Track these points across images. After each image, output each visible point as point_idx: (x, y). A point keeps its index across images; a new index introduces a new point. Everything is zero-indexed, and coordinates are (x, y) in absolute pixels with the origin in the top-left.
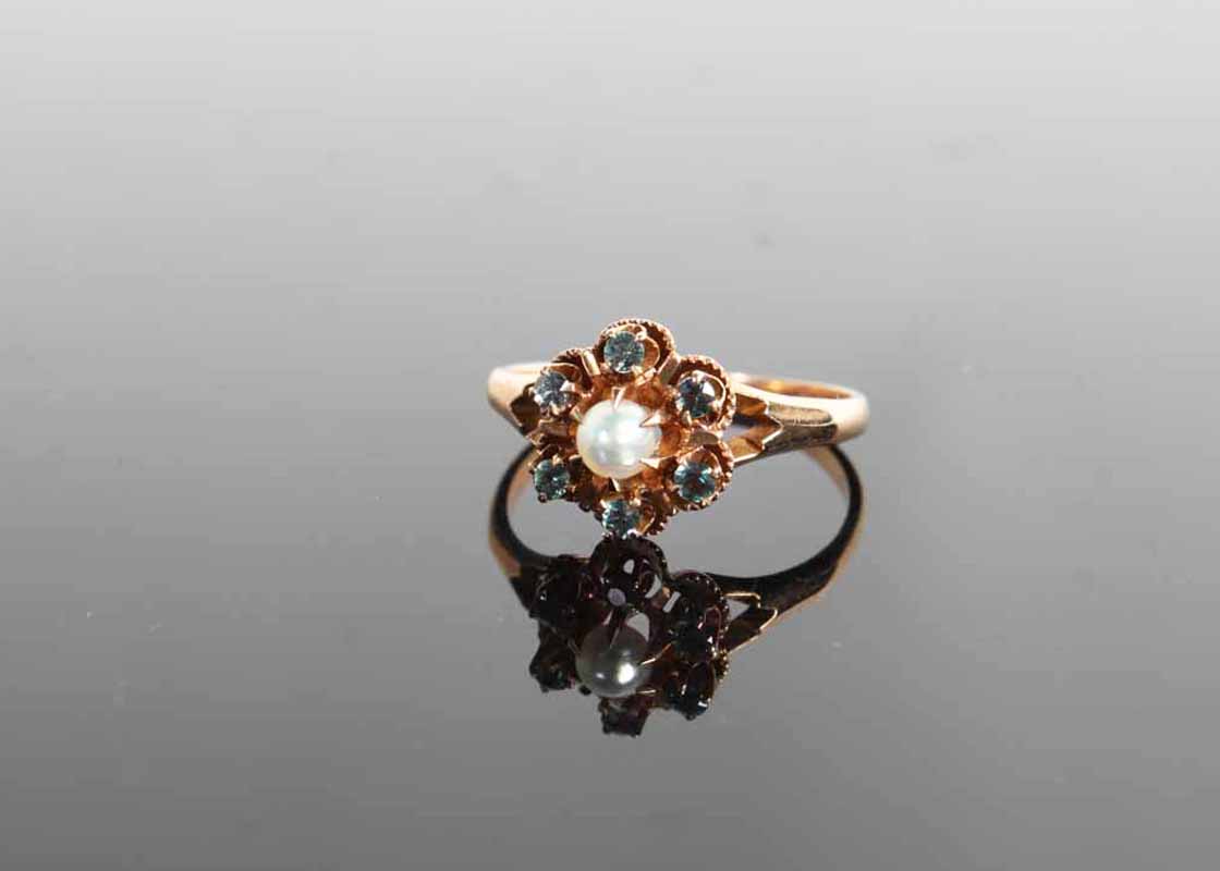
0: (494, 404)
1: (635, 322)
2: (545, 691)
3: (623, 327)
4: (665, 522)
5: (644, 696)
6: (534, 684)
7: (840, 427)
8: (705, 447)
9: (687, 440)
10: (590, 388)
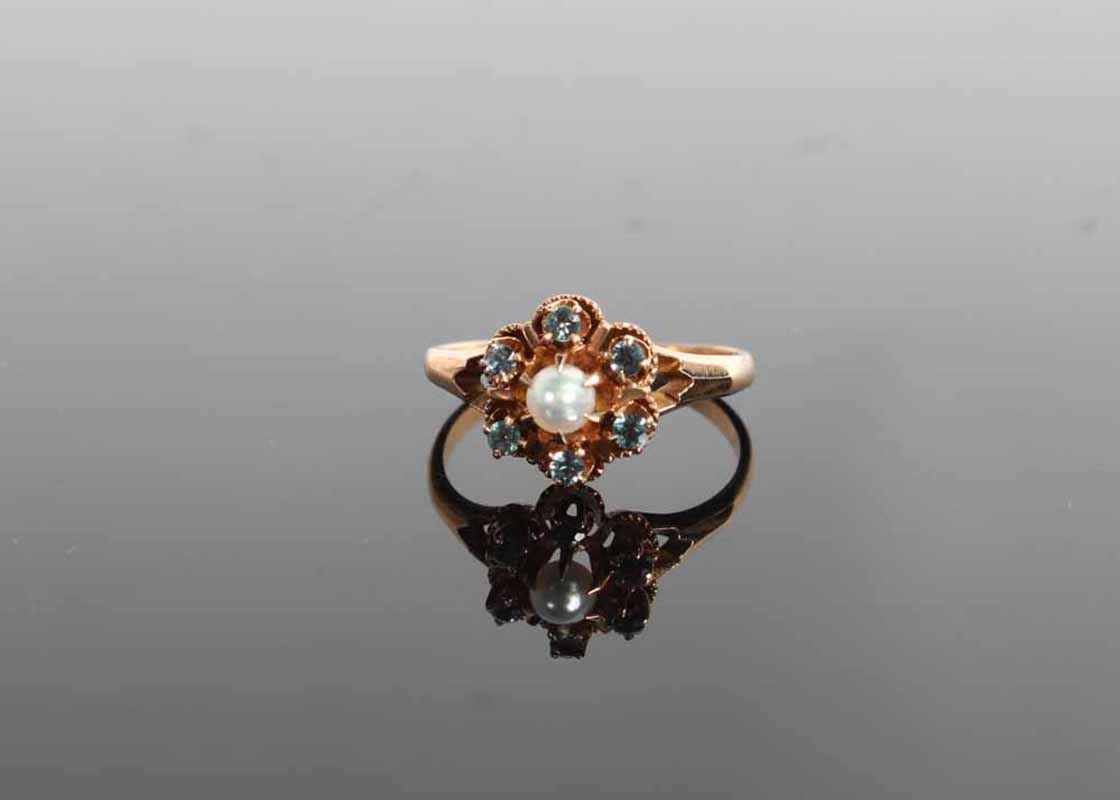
0: (436, 379)
1: (566, 297)
2: (500, 624)
3: (558, 302)
4: (602, 468)
5: (589, 620)
6: (490, 619)
7: (733, 379)
8: (636, 401)
9: (620, 396)
10: (532, 357)
